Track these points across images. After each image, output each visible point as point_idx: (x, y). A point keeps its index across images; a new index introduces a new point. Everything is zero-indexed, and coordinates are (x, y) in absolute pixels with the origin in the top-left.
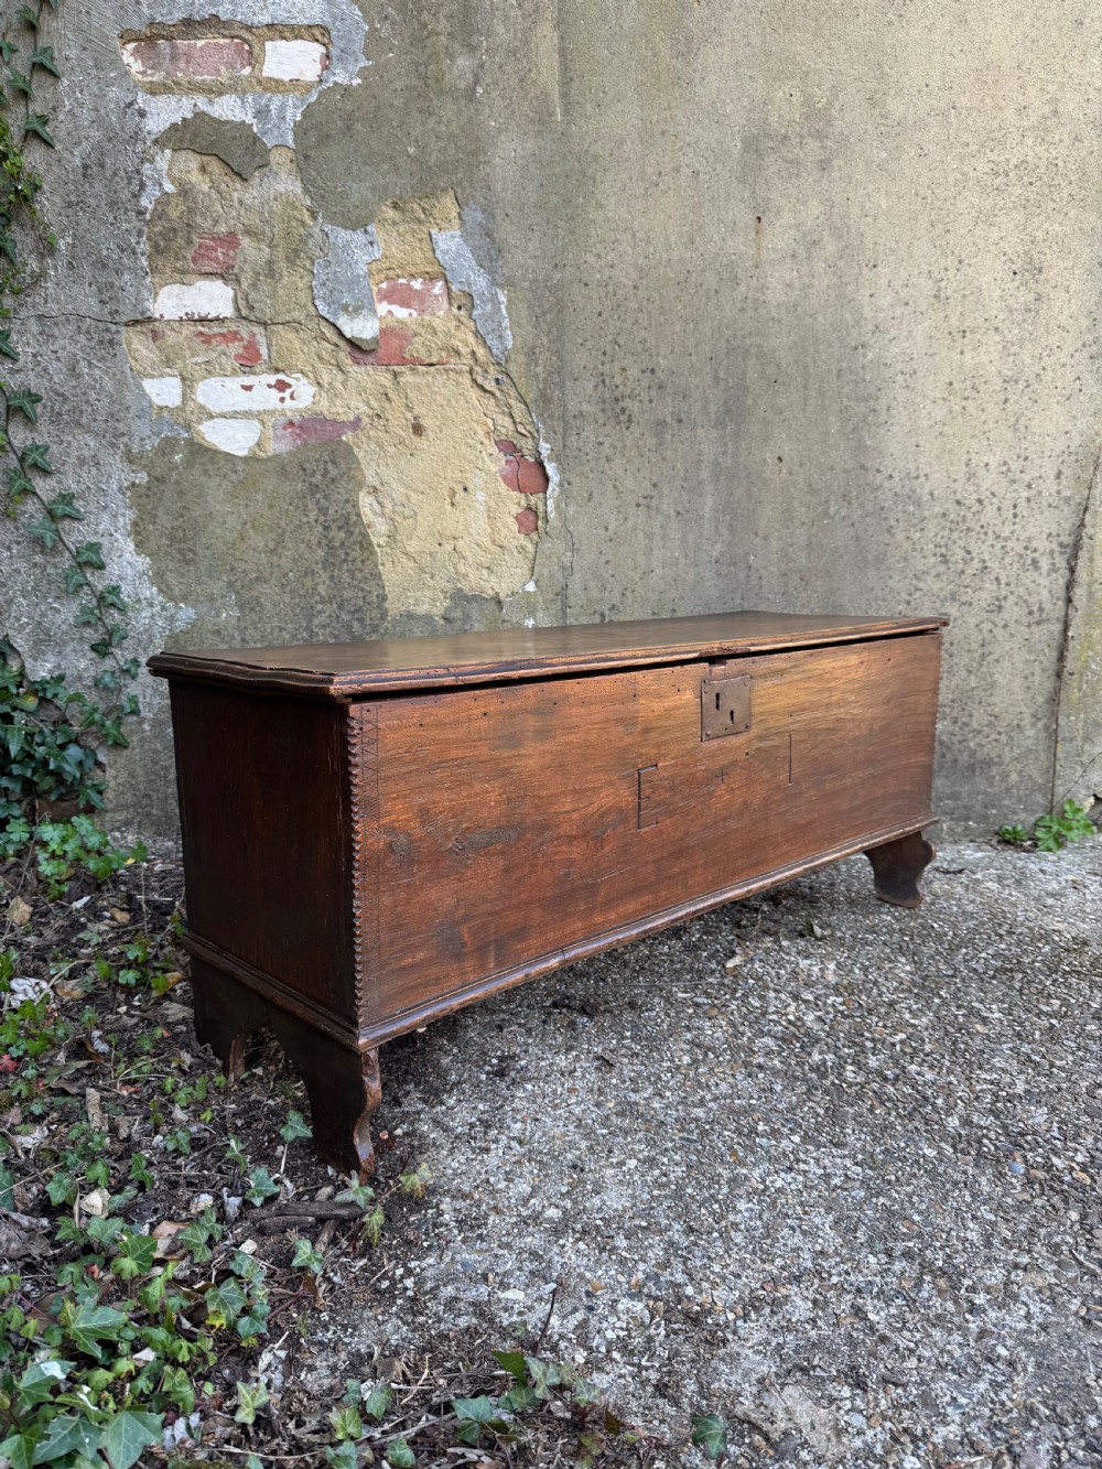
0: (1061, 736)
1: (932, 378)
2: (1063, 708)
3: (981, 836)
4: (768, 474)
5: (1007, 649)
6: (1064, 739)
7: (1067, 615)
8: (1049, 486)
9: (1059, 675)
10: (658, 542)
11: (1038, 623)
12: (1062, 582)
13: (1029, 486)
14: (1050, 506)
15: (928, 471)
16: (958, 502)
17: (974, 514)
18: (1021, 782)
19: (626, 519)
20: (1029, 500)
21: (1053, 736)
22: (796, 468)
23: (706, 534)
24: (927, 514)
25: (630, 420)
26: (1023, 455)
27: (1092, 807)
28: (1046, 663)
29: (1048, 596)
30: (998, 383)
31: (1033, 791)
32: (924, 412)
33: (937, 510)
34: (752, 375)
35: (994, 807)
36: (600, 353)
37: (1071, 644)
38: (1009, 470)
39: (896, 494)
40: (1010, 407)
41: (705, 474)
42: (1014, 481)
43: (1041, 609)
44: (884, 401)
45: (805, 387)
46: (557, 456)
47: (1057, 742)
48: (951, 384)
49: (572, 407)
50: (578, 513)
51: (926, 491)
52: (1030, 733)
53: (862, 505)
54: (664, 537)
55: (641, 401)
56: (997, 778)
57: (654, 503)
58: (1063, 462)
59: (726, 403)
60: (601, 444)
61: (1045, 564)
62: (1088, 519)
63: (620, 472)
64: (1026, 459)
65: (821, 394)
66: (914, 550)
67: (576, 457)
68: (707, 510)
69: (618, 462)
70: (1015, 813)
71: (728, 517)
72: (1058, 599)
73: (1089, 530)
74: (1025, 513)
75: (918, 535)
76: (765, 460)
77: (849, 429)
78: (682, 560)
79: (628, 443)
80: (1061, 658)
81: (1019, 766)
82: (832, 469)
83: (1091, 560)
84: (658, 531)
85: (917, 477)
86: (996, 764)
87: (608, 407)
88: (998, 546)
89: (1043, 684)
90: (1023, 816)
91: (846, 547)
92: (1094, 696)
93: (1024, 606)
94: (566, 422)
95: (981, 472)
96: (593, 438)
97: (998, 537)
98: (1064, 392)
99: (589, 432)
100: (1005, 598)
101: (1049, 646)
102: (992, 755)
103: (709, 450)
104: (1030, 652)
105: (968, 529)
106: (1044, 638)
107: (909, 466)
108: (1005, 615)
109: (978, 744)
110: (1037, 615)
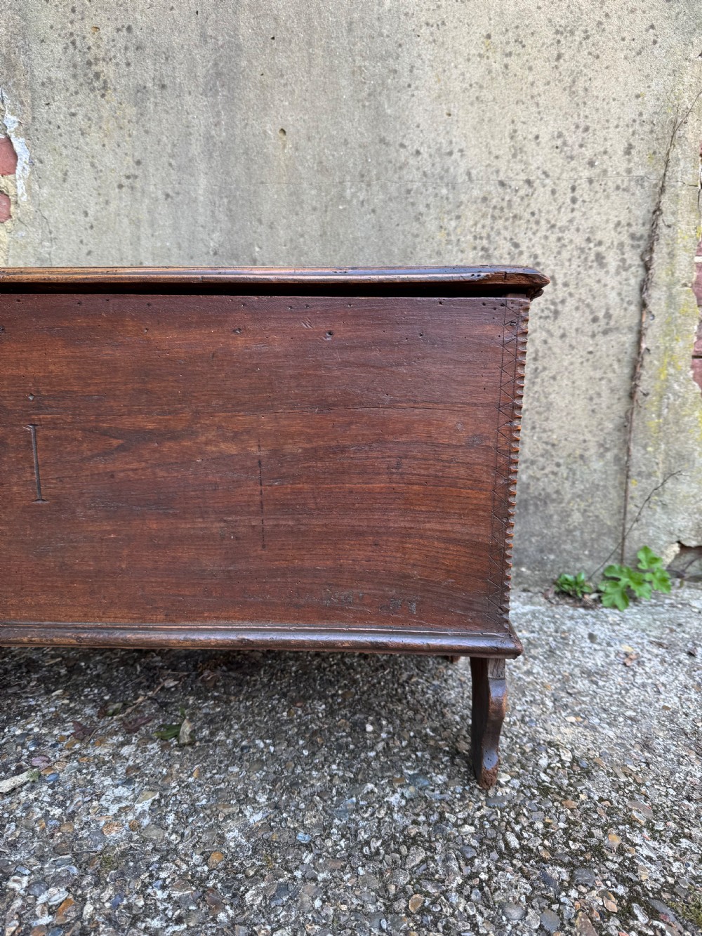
0: (633, 471)
1: (465, 29)
2: (638, 435)
3: (536, 584)
4: (270, 149)
5: (566, 363)
6: (639, 474)
7: (640, 323)
8: (617, 163)
9: (632, 396)
10: (145, 230)
11: (605, 333)
12: (634, 282)
13: (591, 164)
14: (618, 188)
15: (463, 145)
16: (502, 184)
17: (522, 199)
18: (586, 523)
19: (107, 202)
20: (591, 181)
21: (625, 470)
22: (303, 142)
23: (201, 220)
24: (464, 198)
25: (105, 88)
26: (582, 126)
27: (677, 557)
28: (615, 382)
29: (617, 299)
30: (548, 35)
31: (600, 535)
32: (455, 73)
33: (476, 193)
34: (245, 31)
35: (551, 551)
36: (68, 10)
37: (647, 358)
38: (565, 144)
39: (425, 174)
40: (563, 65)
41: (196, 149)
42: (572, 158)
43: (608, 316)
44: (406, 59)
45: (309, 44)
46: (26, 130)
47: (628, 477)
48: (489, 36)
49: (40, 74)
50: (53, 196)
51: (462, 170)
52: (597, 465)
53: (384, 187)
54: (152, 224)
55: (117, 64)
56: (555, 517)
57: (138, 184)
58: (634, 133)
59: (216, 64)
60: (73, 115)
61: (612, 260)
62: (666, 203)
63: (98, 147)
64: (586, 129)
65: (329, 51)
66: (449, 242)
67: (46, 131)
68: (201, 192)
69: (95, 136)
70: (578, 559)
71: (225, 200)
72: (630, 303)
73: (667, 218)
74: (586, 197)
75: (453, 223)
76: (265, 132)
77: (364, 94)
78: (175, 251)
79: (105, 114)
80: (634, 376)
81: (583, 505)
82: (346, 142)
83: (672, 255)
84: (144, 216)
85: (450, 153)
86: (553, 501)
87: (79, 72)
88: (553, 238)
89: (612, 407)
90: (588, 564)
91: (367, 238)
92: (677, 423)
93: (587, 311)
94: (33, 91)
95: (530, 147)
96: (64, 109)
97: (553, 226)
98: (633, 44)
99: (59, 102)
100: (563, 302)
101: (619, 361)
102: (549, 490)
103: (200, 121)
104: (595, 368)
105: (515, 217)
106: (611, 352)
107: (440, 139)
108: (563, 322)
109: (531, 477)
110: (603, 322)
